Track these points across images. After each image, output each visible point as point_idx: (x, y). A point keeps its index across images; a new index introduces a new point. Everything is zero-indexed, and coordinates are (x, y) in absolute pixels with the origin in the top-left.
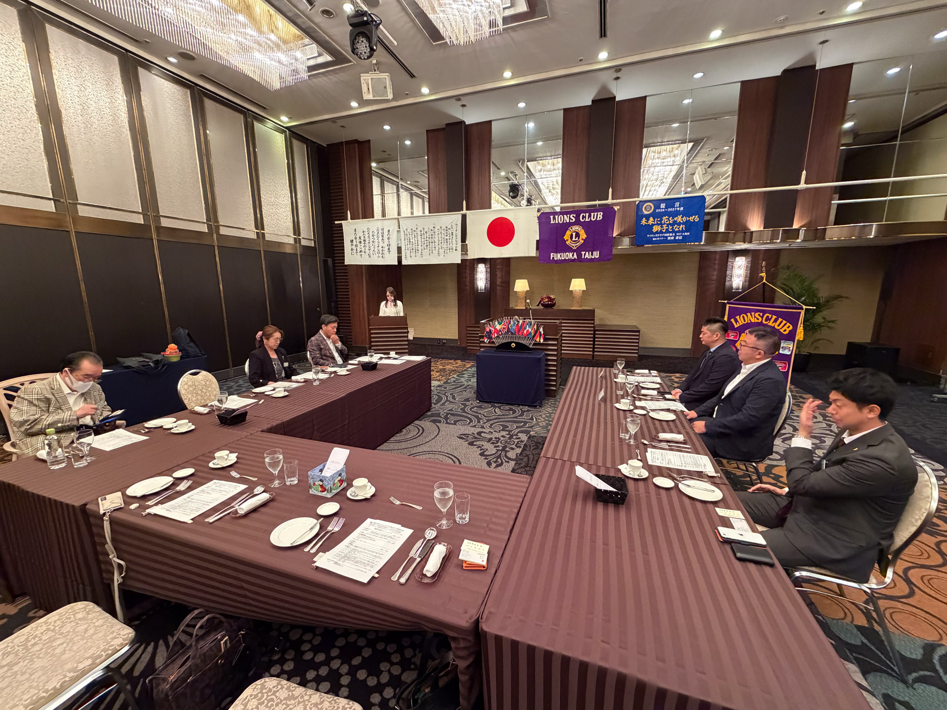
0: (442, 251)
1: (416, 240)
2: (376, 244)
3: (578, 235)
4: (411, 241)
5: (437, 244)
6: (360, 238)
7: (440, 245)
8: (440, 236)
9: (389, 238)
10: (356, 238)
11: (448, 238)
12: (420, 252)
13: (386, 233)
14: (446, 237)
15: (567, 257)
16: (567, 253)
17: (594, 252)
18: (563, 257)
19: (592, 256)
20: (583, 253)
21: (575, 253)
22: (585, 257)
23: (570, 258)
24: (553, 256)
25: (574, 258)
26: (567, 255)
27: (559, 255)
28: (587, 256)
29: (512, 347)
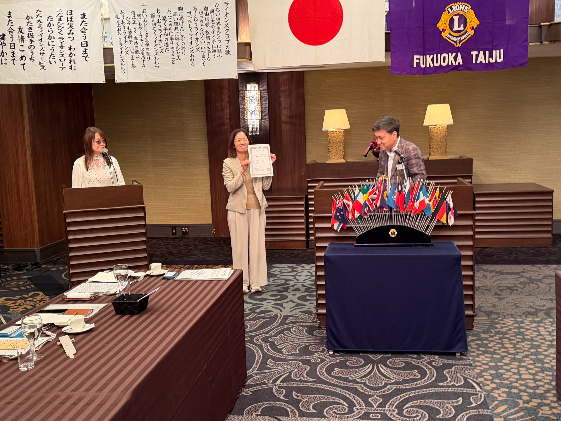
0: (198, 55)
1: (144, 33)
2: (57, 43)
3: (463, 20)
4: (134, 34)
5: (187, 41)
6: (20, 30)
7: (194, 44)
8: (193, 25)
9: (84, 31)
10: (11, 31)
11: (210, 29)
12: (152, 58)
13: (77, 20)
14: (205, 29)
15: (444, 62)
16: (443, 55)
17: (494, 52)
18: (437, 62)
19: (491, 59)
20: (474, 53)
21: (459, 54)
22: (478, 62)
23: (450, 64)
24: (418, 61)
25: (457, 64)
26: (444, 58)
27: (429, 59)
28: (481, 59)
29: (393, 236)
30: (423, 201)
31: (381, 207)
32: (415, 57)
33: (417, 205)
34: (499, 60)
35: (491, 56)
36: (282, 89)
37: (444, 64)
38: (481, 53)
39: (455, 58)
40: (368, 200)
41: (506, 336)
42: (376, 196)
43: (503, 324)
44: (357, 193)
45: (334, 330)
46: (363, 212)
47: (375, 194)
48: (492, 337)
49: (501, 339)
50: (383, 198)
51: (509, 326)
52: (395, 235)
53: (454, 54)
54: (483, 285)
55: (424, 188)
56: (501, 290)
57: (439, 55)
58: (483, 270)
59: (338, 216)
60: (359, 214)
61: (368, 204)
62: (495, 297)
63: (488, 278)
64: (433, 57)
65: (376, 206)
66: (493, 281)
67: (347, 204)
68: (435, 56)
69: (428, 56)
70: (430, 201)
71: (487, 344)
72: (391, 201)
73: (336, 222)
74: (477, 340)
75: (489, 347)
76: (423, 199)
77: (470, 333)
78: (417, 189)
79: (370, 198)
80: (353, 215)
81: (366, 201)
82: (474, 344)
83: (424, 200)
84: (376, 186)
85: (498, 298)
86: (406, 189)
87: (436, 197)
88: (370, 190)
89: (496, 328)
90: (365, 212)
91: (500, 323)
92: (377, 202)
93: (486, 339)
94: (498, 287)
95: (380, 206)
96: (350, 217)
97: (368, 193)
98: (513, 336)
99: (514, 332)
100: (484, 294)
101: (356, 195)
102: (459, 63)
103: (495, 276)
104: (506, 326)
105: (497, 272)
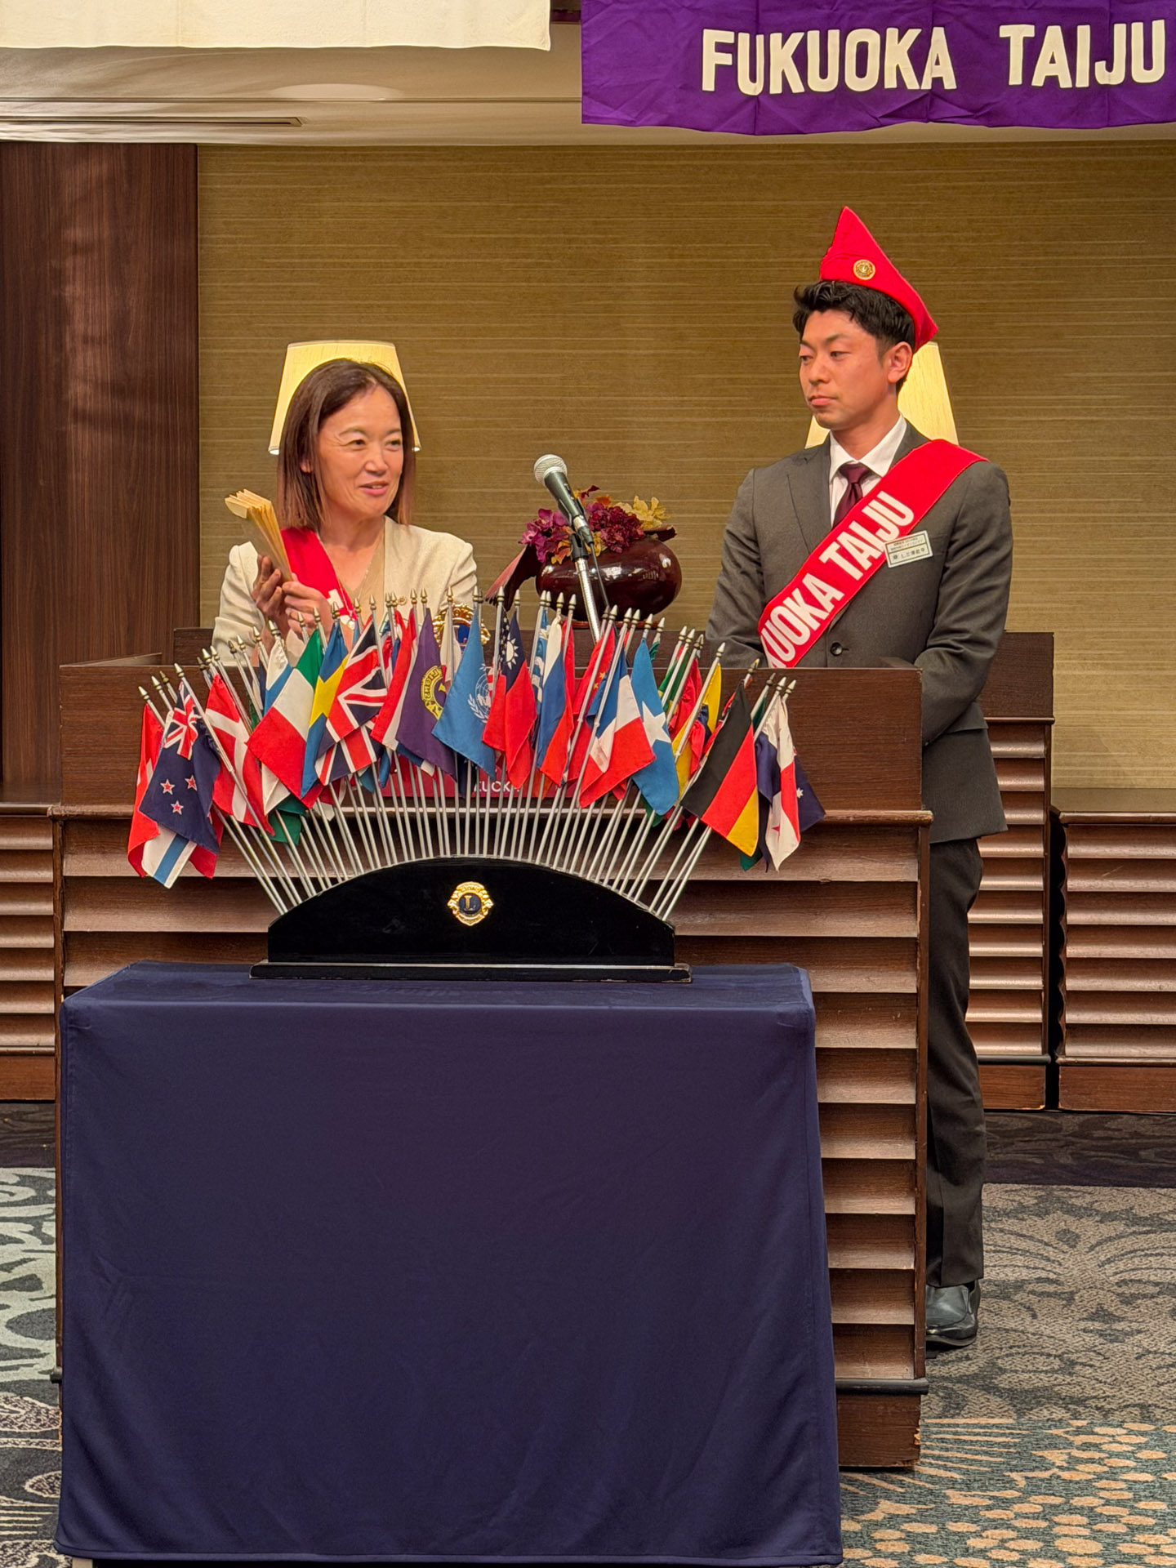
15: (861, 71)
16: (856, 36)
17: (1119, 30)
18: (824, 73)
19: (1100, 66)
20: (1016, 34)
21: (939, 34)
22: (1038, 81)
23: (891, 83)
24: (726, 59)
25: (927, 85)
26: (862, 49)
27: (782, 50)
28: (1052, 64)
29: (469, 921)
30: (635, 729)
31: (408, 757)
32: (711, 37)
33: (601, 748)
34: (1141, 76)
35: (1102, 51)
36: (76, 234)
37: (855, 84)
38: (1054, 34)
39: (919, 55)
40: (337, 713)
41: (1077, 1502)
42: (382, 693)
43: (1086, 1446)
44: (279, 673)
45: (100, 1441)
46: (307, 783)
47: (377, 683)
48: (1006, 1503)
49: (1048, 1513)
50: (416, 705)
51: (1111, 1455)
52: (479, 918)
53: (912, 34)
54: (1044, 1275)
55: (642, 656)
56: (1128, 1300)
57: (834, 35)
58: (1071, 1210)
59: (171, 799)
60: (284, 794)
61: (337, 739)
62: (1084, 1330)
63: (1082, 1246)
64: (803, 44)
65: (381, 750)
66: (1103, 1258)
67: (217, 731)
68: (814, 37)
69: (776, 38)
70: (673, 731)
71: (963, 1537)
72: (460, 724)
73: (153, 834)
74: (922, 1517)
75: (967, 1552)
76: (636, 715)
77: (891, 1487)
78: (605, 665)
79: (344, 704)
80: (254, 798)
81: (323, 719)
82: (898, 1535)
83: (639, 721)
84: (381, 642)
85: (1101, 1333)
86: (544, 660)
87: (704, 712)
88: (350, 661)
89: (1044, 1465)
90: (318, 782)
91: (1071, 1444)
92: (383, 727)
93: (970, 1514)
94: (1124, 1282)
95: (400, 746)
96: (239, 809)
97: (337, 676)
98: (1120, 1503)
99: (1131, 1485)
100: (1034, 1316)
101: (269, 686)
102: (937, 81)
103: (1119, 1237)
104: (1097, 1455)
105: (1136, 1220)
